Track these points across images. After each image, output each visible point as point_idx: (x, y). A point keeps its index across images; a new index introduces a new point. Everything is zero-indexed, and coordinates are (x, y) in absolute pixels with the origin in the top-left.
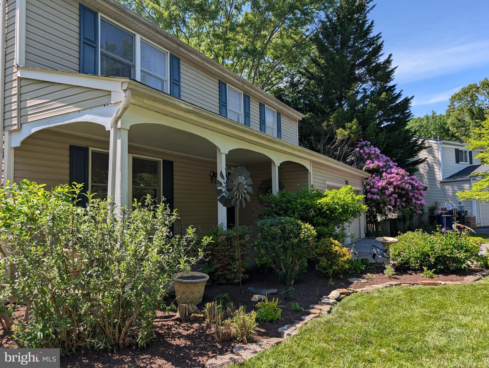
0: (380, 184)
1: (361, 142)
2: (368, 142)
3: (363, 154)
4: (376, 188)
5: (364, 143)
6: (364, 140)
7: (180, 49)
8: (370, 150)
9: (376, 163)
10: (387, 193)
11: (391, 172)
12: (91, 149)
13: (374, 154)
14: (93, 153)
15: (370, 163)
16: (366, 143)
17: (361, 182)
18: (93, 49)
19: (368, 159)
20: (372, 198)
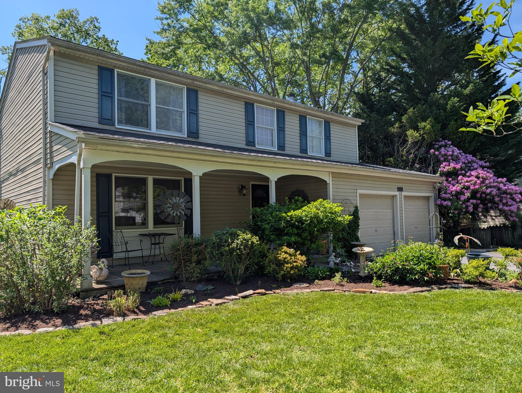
0: (454, 188)
1: (439, 141)
2: (449, 141)
3: (440, 156)
4: (449, 193)
5: (443, 143)
6: (444, 139)
7: (195, 82)
8: (447, 151)
9: (452, 165)
10: (463, 198)
11: (471, 174)
12: (114, 175)
13: (452, 156)
14: (116, 177)
15: (446, 166)
16: (446, 143)
17: (432, 187)
18: (110, 99)
19: (445, 161)
20: (442, 204)
